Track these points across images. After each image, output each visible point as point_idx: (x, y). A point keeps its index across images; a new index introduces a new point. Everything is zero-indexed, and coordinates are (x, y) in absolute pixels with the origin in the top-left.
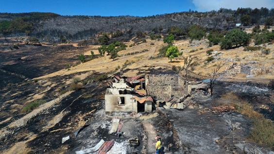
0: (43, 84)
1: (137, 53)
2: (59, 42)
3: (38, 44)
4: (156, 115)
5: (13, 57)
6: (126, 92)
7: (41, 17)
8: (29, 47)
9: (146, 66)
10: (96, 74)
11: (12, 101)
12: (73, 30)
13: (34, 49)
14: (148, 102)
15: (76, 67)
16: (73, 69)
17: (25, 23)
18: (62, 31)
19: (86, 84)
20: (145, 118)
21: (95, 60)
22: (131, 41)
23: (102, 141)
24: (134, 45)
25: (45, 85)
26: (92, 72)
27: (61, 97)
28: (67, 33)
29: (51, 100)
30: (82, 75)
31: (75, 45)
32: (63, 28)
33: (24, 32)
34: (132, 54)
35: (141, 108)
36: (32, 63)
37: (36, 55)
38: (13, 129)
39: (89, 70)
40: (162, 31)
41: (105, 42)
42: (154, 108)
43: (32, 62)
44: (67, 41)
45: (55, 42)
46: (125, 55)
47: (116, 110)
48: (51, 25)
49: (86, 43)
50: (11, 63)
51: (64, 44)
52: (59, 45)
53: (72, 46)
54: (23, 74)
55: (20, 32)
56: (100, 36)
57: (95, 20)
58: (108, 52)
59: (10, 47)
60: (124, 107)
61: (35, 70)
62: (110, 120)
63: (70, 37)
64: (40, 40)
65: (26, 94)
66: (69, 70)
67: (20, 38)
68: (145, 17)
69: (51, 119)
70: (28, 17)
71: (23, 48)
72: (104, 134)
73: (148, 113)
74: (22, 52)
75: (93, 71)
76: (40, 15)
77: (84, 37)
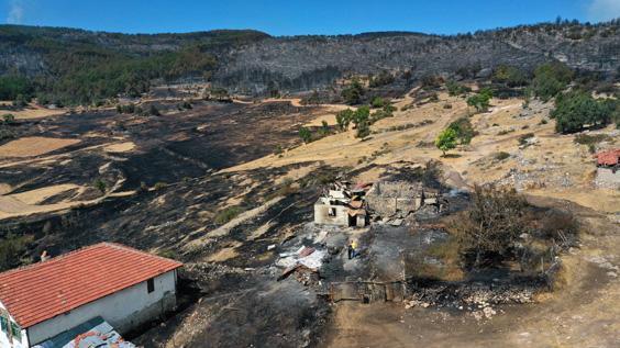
0: (240, 181)
1: (410, 126)
2: (265, 94)
3: (225, 98)
4: (367, 230)
5: (182, 126)
6: (337, 203)
7: (232, 40)
8: (209, 105)
9: (401, 162)
10: (324, 168)
11: (197, 206)
12: (293, 70)
13: (217, 110)
14: (361, 215)
15: (293, 152)
16: (288, 157)
17: (203, 55)
18: (273, 71)
19: (305, 185)
20: (356, 232)
21: (329, 138)
22: (407, 96)
23: (304, 247)
24: (411, 107)
25: (243, 184)
26: (318, 164)
27: (267, 204)
28: (280, 76)
29: (252, 208)
30: (302, 169)
31: (295, 102)
32: (273, 65)
33: (200, 74)
34: (401, 128)
35: (352, 221)
36: (218, 139)
37: (224, 122)
38: (214, 238)
39: (315, 159)
40: (478, 75)
41: (354, 97)
42: (367, 223)
43: (215, 136)
44: (281, 92)
45: (256, 95)
46: (387, 130)
47: (326, 222)
48: (250, 57)
49: (316, 99)
50: (181, 137)
51: (273, 100)
52: (265, 101)
53: (289, 104)
54: (202, 160)
55: (193, 73)
56: (346, 82)
57: (339, 46)
58: (356, 122)
59: (178, 106)
60: (335, 220)
61: (223, 154)
62: (318, 232)
63: (287, 84)
64: (230, 91)
65: (216, 197)
66: (281, 156)
67: (193, 86)
68: (450, 38)
69: (256, 229)
70: (208, 41)
71: (199, 107)
72: (308, 243)
73: (359, 228)
74: (197, 114)
75: (321, 162)
76: (231, 37)
77: (314, 84)
